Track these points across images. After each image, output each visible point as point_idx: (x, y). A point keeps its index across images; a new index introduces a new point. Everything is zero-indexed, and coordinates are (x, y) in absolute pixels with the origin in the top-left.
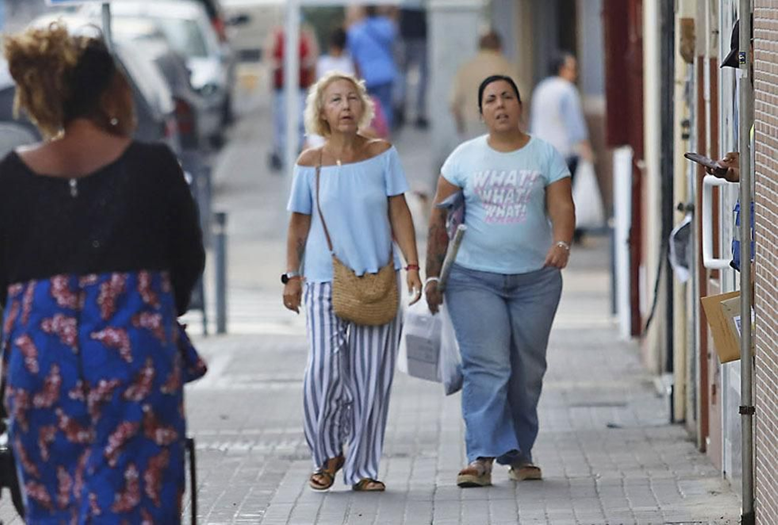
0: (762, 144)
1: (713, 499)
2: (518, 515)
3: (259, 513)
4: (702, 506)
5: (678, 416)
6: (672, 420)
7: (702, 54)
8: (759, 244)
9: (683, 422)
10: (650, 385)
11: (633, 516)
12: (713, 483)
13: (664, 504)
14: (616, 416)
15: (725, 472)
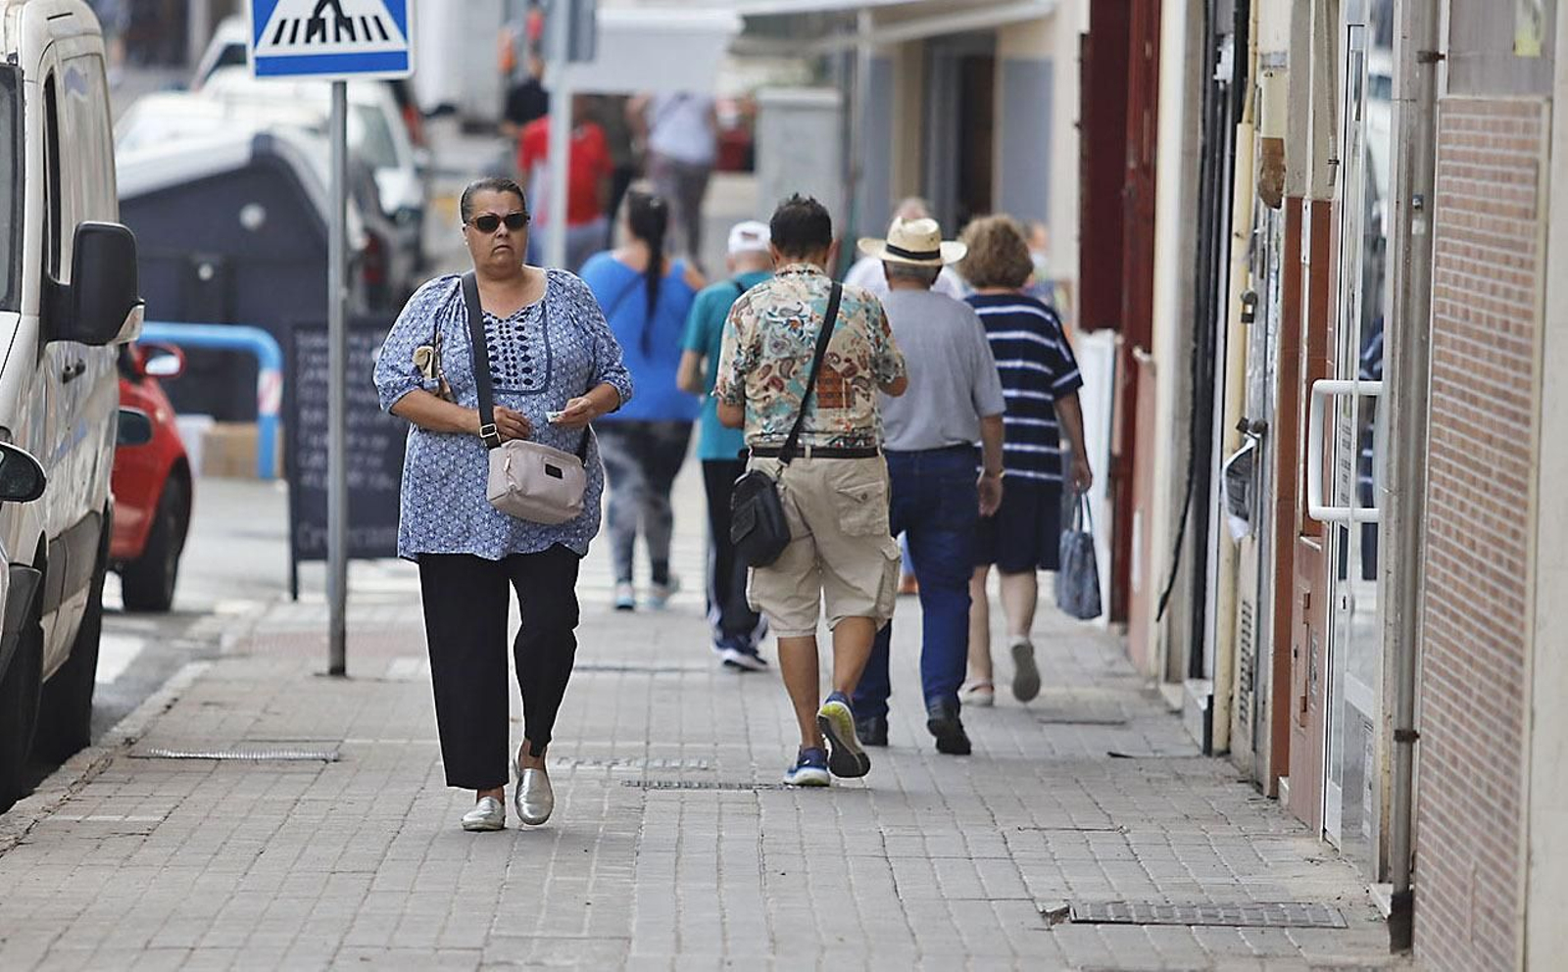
0: (1450, 335)
1: (1313, 869)
2: (1025, 883)
3: (628, 866)
4: (1300, 880)
5: (1218, 743)
6: (1208, 749)
7: (1296, 193)
8: (1438, 486)
9: (1226, 753)
10: (1155, 695)
11: (1201, 891)
12: (1307, 846)
13: (1243, 874)
14: (1119, 741)
15: (1324, 830)
